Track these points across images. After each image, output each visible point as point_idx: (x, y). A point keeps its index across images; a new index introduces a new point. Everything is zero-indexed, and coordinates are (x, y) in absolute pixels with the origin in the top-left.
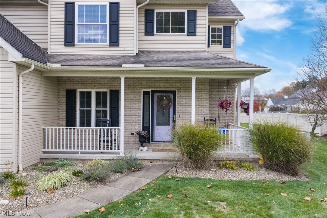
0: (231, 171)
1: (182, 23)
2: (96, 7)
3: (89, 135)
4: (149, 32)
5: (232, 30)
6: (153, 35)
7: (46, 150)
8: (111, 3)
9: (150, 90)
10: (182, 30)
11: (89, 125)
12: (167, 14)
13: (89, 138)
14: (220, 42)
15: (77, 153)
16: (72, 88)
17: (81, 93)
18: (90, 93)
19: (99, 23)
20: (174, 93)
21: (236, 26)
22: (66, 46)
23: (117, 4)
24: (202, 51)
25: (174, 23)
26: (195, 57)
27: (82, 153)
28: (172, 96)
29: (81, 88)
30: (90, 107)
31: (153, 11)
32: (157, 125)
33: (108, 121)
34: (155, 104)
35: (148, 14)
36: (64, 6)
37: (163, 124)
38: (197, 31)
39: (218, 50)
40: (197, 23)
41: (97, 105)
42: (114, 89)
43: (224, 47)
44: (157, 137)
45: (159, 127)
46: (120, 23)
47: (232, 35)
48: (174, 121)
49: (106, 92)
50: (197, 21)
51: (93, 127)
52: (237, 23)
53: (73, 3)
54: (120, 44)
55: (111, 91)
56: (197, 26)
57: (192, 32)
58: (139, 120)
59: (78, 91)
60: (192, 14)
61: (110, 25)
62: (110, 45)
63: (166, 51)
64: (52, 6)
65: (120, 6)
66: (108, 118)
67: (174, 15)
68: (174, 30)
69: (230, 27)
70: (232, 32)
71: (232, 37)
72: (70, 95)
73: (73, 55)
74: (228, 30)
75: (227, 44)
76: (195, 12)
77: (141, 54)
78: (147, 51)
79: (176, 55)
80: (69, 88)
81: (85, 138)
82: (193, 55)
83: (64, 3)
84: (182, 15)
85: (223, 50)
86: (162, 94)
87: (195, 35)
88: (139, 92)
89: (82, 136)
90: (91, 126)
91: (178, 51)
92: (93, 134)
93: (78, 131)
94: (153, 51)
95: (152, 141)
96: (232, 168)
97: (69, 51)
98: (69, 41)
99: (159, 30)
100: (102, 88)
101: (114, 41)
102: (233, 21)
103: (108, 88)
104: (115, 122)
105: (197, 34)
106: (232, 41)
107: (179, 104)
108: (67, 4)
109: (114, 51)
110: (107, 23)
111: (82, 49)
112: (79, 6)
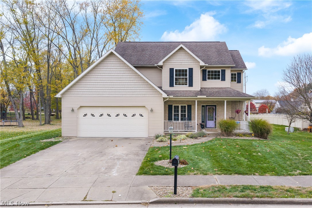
0: (241, 137)
1: (219, 75)
2: (183, 70)
3: (178, 125)
4: (204, 79)
5: (241, 75)
6: (206, 80)
7: (165, 130)
8: (189, 69)
9: (205, 105)
10: (219, 78)
11: (178, 120)
12: (212, 72)
14: (235, 80)
15: (178, 131)
16: (171, 104)
17: (174, 106)
18: (178, 106)
19: (184, 77)
20: (215, 106)
21: (243, 72)
22: (170, 87)
23: (192, 69)
24: (228, 88)
25: (215, 75)
26: (226, 91)
28: (214, 107)
29: (175, 104)
30: (178, 112)
31: (206, 70)
32: (208, 120)
33: (187, 118)
34: (207, 111)
35: (204, 72)
36: (169, 70)
37: (211, 120)
38: (226, 79)
39: (236, 86)
40: (226, 75)
41: (182, 112)
42: (189, 104)
43: (237, 83)
45: (209, 121)
46: (193, 77)
47: (241, 77)
48: (215, 119)
49: (185, 106)
50: (226, 74)
51: (180, 121)
52: (244, 71)
53: (173, 69)
54: (193, 85)
55: (188, 105)
56: (226, 76)
57: (223, 79)
58: (200, 118)
59: (173, 105)
60: (224, 72)
61: (189, 78)
62: (189, 86)
63: (212, 88)
64: (164, 70)
65: (193, 70)
66: (187, 117)
67: (215, 72)
68: (215, 79)
69: (240, 73)
70: (241, 76)
71: (241, 78)
72: (170, 107)
73: (173, 91)
74: (239, 75)
75: (239, 81)
76: (225, 70)
77: (202, 90)
78: (204, 88)
79: (217, 90)
80: (169, 104)
81: (177, 126)
82: (224, 90)
83: (169, 69)
84: (219, 72)
85: (237, 84)
86: (210, 107)
87: (225, 81)
88: (200, 106)
89: (175, 125)
90: (179, 120)
91: (217, 88)
92: (180, 124)
93: (174, 123)
94: (206, 88)
95: (206, 127)
96: (241, 136)
97: (172, 89)
98: (171, 85)
99: (209, 78)
100: (184, 104)
101: (191, 85)
102: (242, 70)
103: (186, 104)
104: (190, 119)
105: (226, 80)
106: (241, 80)
107: (217, 111)
108: (170, 69)
109: (191, 89)
110: (188, 77)
111: (177, 88)
112: (175, 70)
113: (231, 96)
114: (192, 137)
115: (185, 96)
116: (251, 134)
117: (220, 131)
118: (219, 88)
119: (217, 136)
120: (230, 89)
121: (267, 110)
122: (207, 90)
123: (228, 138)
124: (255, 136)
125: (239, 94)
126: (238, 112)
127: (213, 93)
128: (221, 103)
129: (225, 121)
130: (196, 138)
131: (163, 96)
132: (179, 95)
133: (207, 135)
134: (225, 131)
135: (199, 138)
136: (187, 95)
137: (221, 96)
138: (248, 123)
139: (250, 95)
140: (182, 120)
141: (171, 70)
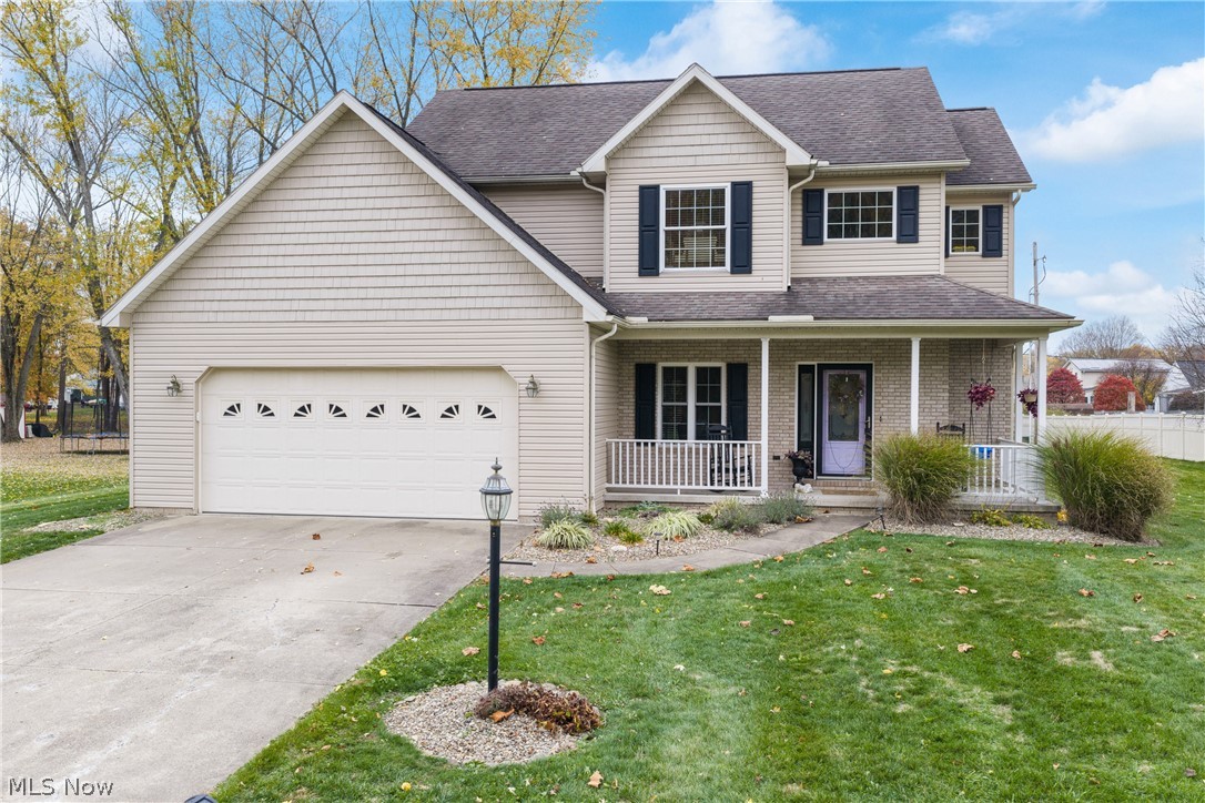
0: (994, 527)
1: (886, 215)
2: (703, 194)
3: (683, 458)
4: (811, 236)
5: (1005, 215)
6: (821, 243)
7: (613, 485)
8: (734, 185)
9: (815, 363)
10: (886, 232)
11: (683, 435)
12: (852, 198)
13: (683, 465)
14: (974, 244)
15: (674, 491)
16: (647, 361)
17: (665, 369)
18: (684, 370)
19: (711, 227)
20: (868, 368)
21: (1014, 203)
22: (641, 274)
23: (749, 185)
24: (933, 277)
25: (868, 215)
26: (918, 293)
27: (684, 492)
28: (863, 375)
29: (667, 360)
30: (685, 400)
31: (822, 191)
32: (830, 439)
33: (724, 428)
34: (826, 393)
35: (809, 201)
36: (637, 194)
37: (842, 438)
38: (921, 233)
39: (973, 270)
40: (921, 215)
41: (700, 396)
42: (736, 361)
43: (984, 256)
44: (829, 466)
45: (837, 444)
46: (754, 225)
47: (1004, 226)
48: (868, 431)
49: (718, 370)
50: (921, 209)
51: (691, 440)
52: (1018, 199)
53: (656, 188)
54: (754, 267)
55: (730, 366)
56: (921, 221)
57: (909, 234)
58: (791, 428)
59: (660, 365)
60: (910, 198)
61: (733, 229)
62: (733, 272)
63: (849, 278)
64: (614, 194)
65: (755, 190)
66: (724, 423)
67: (868, 198)
68: (868, 232)
69: (1000, 208)
70: (1005, 220)
71: (1004, 231)
72: (644, 374)
73: (657, 294)
74: (994, 216)
75: (994, 249)
76: (916, 189)
77: (797, 288)
78: (810, 280)
79: (874, 288)
80: (642, 361)
81: (676, 465)
82: (912, 286)
83: (637, 188)
84: (886, 197)
85: (983, 263)
86: (841, 372)
87: (916, 241)
88: (792, 368)
89: (668, 462)
90: (686, 439)
91: (877, 278)
92: (690, 457)
93: (660, 449)
94: (821, 279)
95: (820, 473)
96: (998, 523)
97: (649, 285)
98: (648, 267)
99: (834, 233)
100: (710, 360)
101: (742, 264)
102: (1007, 194)
103: (722, 360)
104: (739, 429)
105: (920, 238)
106: (1004, 242)
107: (879, 394)
108: (642, 188)
109: (741, 283)
110: (728, 225)
111: (674, 281)
112: (668, 193)
113: (943, 314)
114: (727, 527)
115: (706, 315)
116: (1050, 513)
117: (884, 496)
118: (888, 279)
119: (867, 518)
120: (941, 284)
121: (1132, 399)
122: (822, 288)
123: (928, 532)
124: (1074, 523)
125: (987, 304)
126: (981, 396)
127: (853, 302)
128: (896, 352)
129: (911, 441)
130: (751, 529)
131: (587, 317)
132: (680, 315)
133: (816, 513)
134: (910, 495)
135: (772, 527)
136: (716, 314)
137: (893, 313)
138: (1035, 452)
139: (1048, 311)
140: (700, 435)
141: (648, 194)
